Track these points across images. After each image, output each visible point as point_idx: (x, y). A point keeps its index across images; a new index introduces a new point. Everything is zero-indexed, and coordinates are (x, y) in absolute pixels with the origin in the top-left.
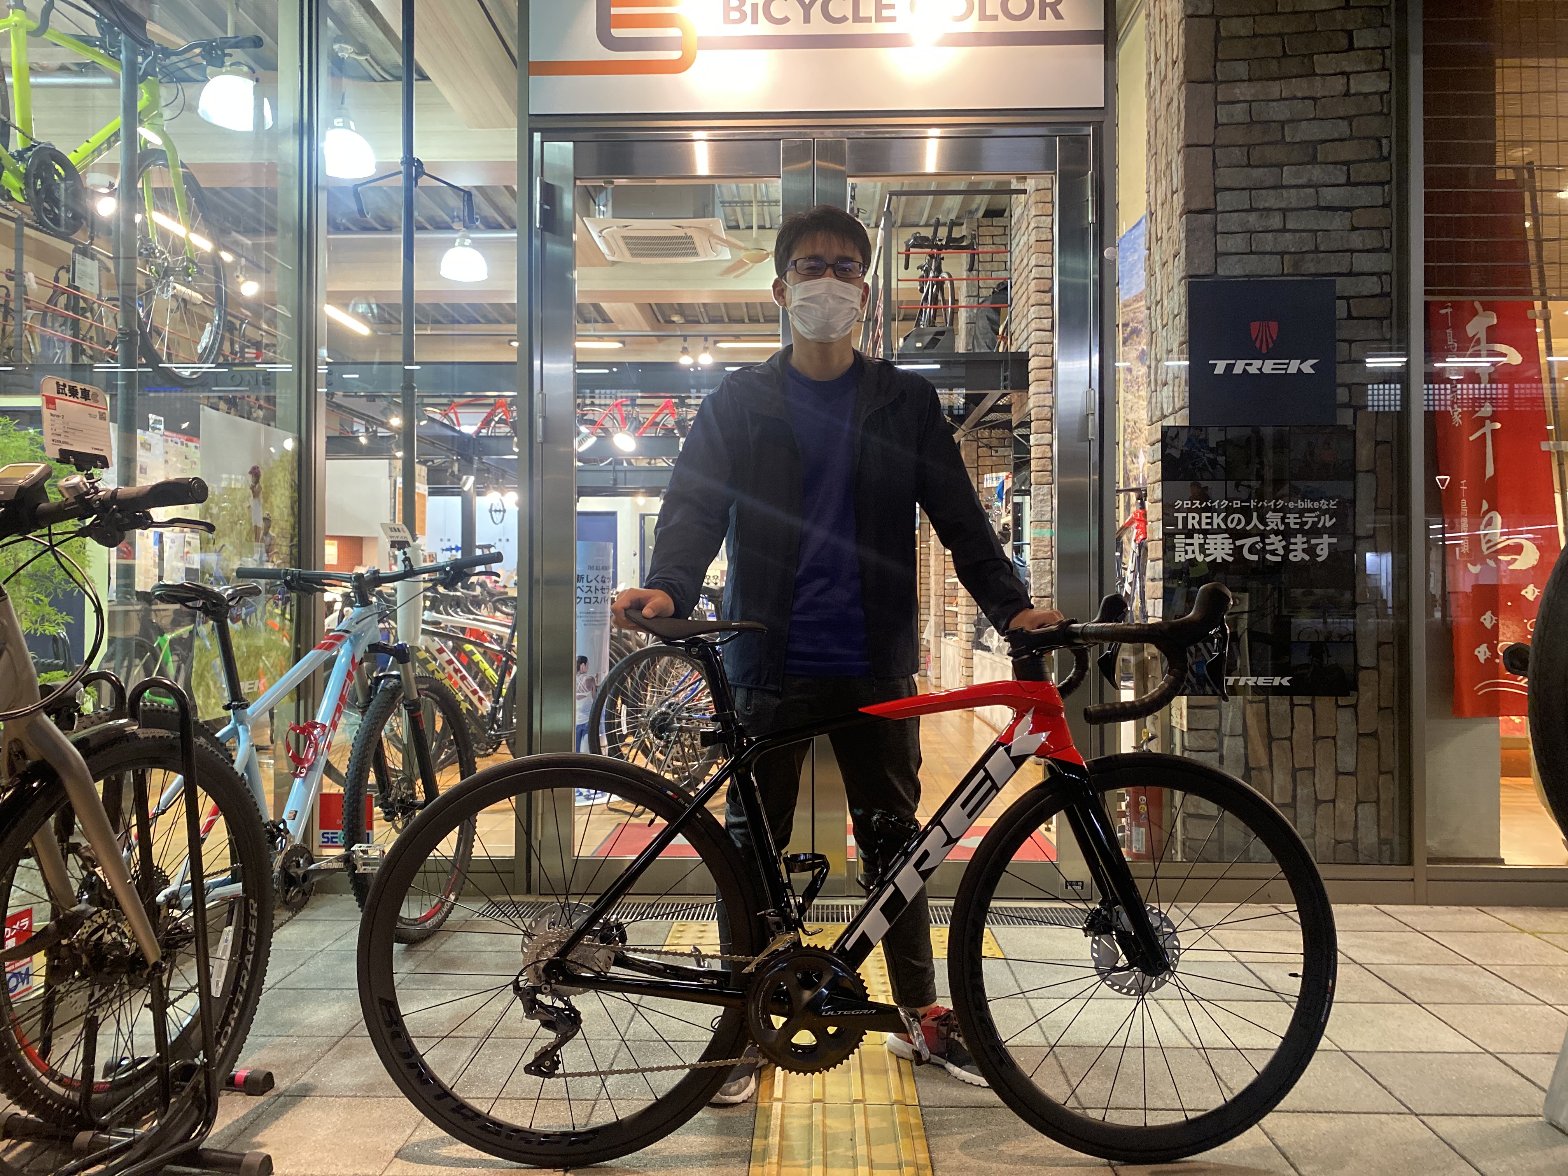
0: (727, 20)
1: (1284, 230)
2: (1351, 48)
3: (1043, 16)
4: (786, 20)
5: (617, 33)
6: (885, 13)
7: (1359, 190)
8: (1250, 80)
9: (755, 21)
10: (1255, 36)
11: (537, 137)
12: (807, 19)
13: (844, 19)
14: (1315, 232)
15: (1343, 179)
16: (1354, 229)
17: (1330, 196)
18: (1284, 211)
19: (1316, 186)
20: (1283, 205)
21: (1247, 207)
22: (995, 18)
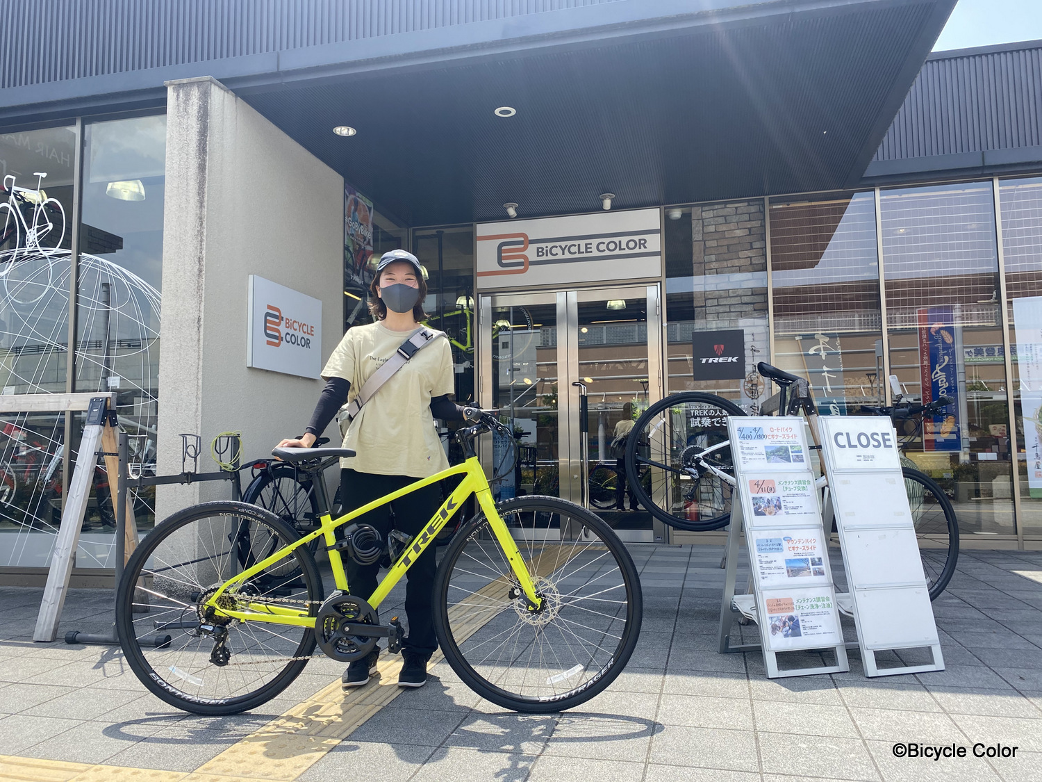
0: (538, 256)
1: (730, 312)
2: (752, 248)
3: (640, 248)
4: (557, 254)
5: (504, 261)
6: (588, 250)
7: (755, 297)
8: (716, 261)
9: (547, 255)
10: (718, 246)
11: (480, 295)
12: (563, 254)
13: (575, 253)
14: (741, 312)
15: (750, 294)
16: (755, 310)
17: (746, 299)
18: (730, 305)
19: (741, 296)
20: (730, 303)
21: (717, 304)
22: (624, 249)
